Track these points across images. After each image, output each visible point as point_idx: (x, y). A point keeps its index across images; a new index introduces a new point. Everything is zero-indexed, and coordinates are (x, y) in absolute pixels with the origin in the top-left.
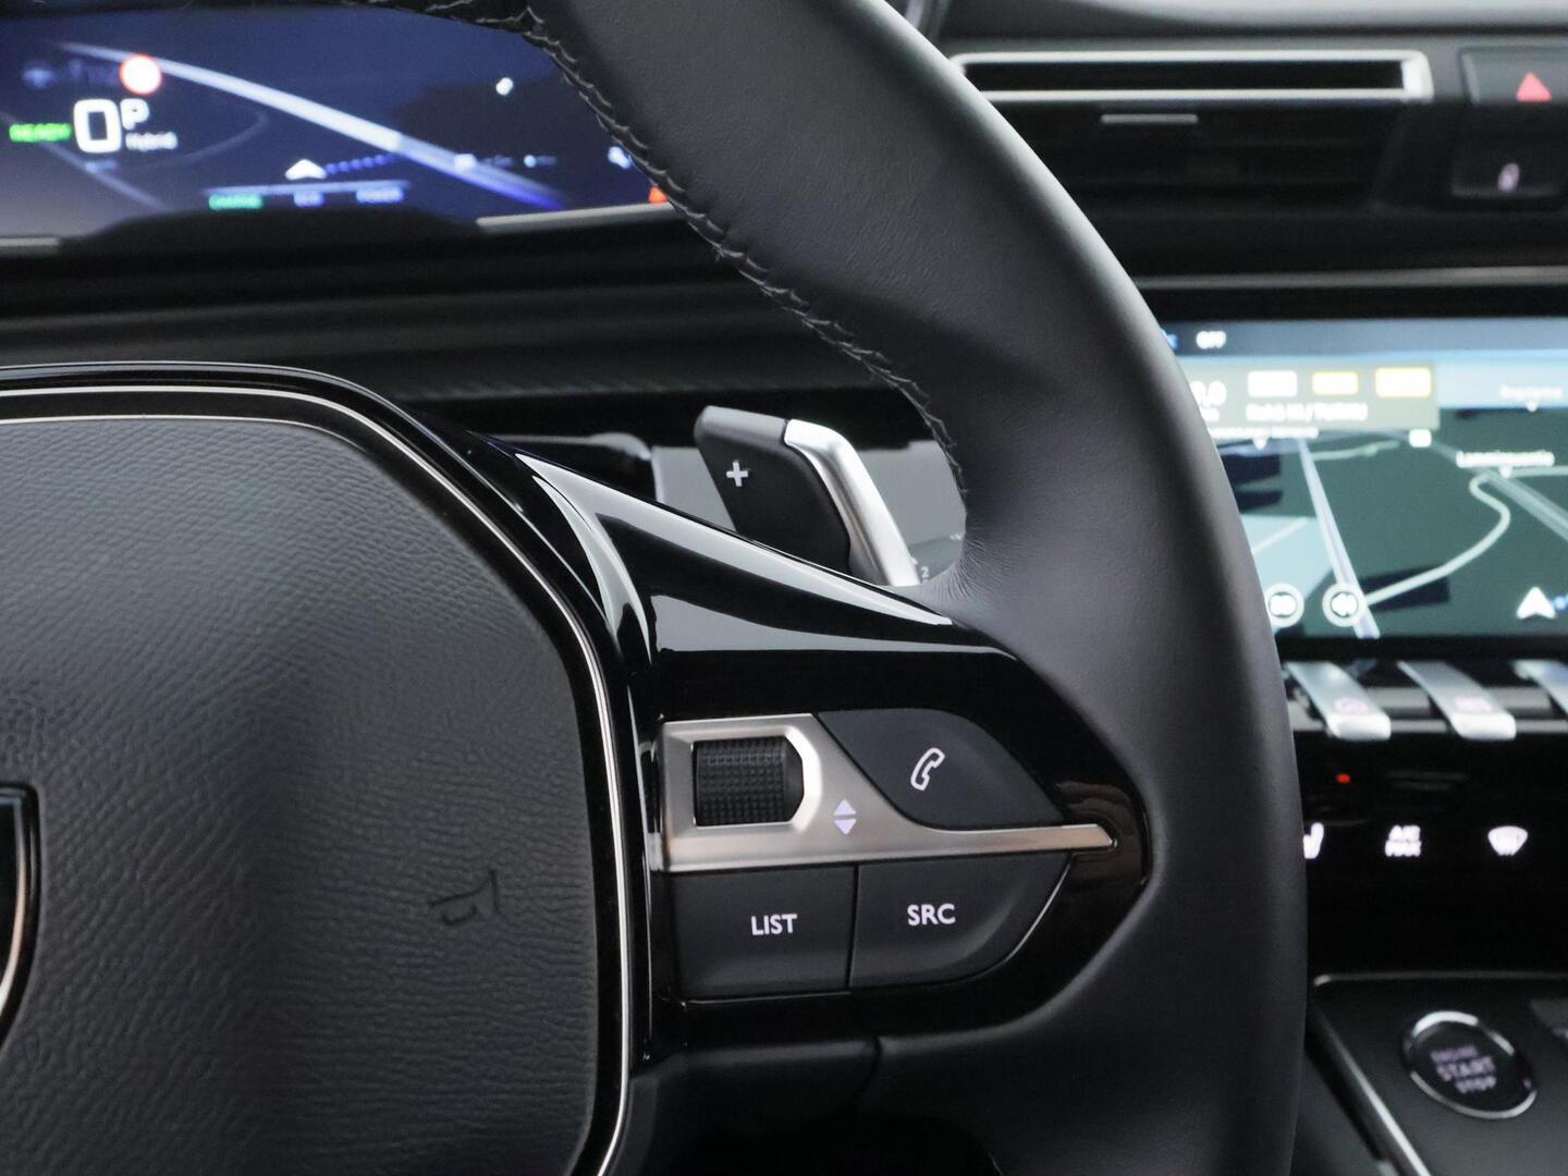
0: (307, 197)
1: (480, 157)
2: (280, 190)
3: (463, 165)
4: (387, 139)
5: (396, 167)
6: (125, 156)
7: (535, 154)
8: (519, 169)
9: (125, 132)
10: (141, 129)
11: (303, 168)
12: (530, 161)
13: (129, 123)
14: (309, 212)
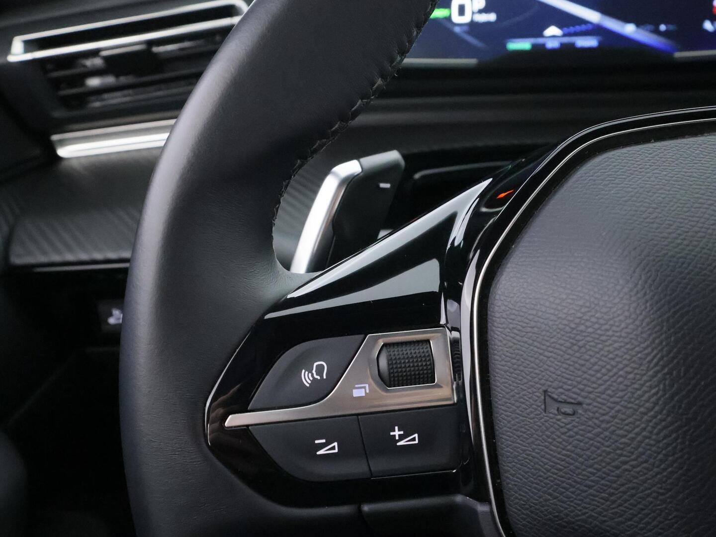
0: (552, 44)
1: (638, 25)
2: (540, 41)
3: (629, 29)
4: (592, 16)
5: (596, 30)
6: (473, 25)
7: (666, 24)
8: (657, 32)
9: (473, 13)
10: (481, 11)
11: (553, 31)
12: (663, 27)
13: (476, 9)
14: (553, 51)
